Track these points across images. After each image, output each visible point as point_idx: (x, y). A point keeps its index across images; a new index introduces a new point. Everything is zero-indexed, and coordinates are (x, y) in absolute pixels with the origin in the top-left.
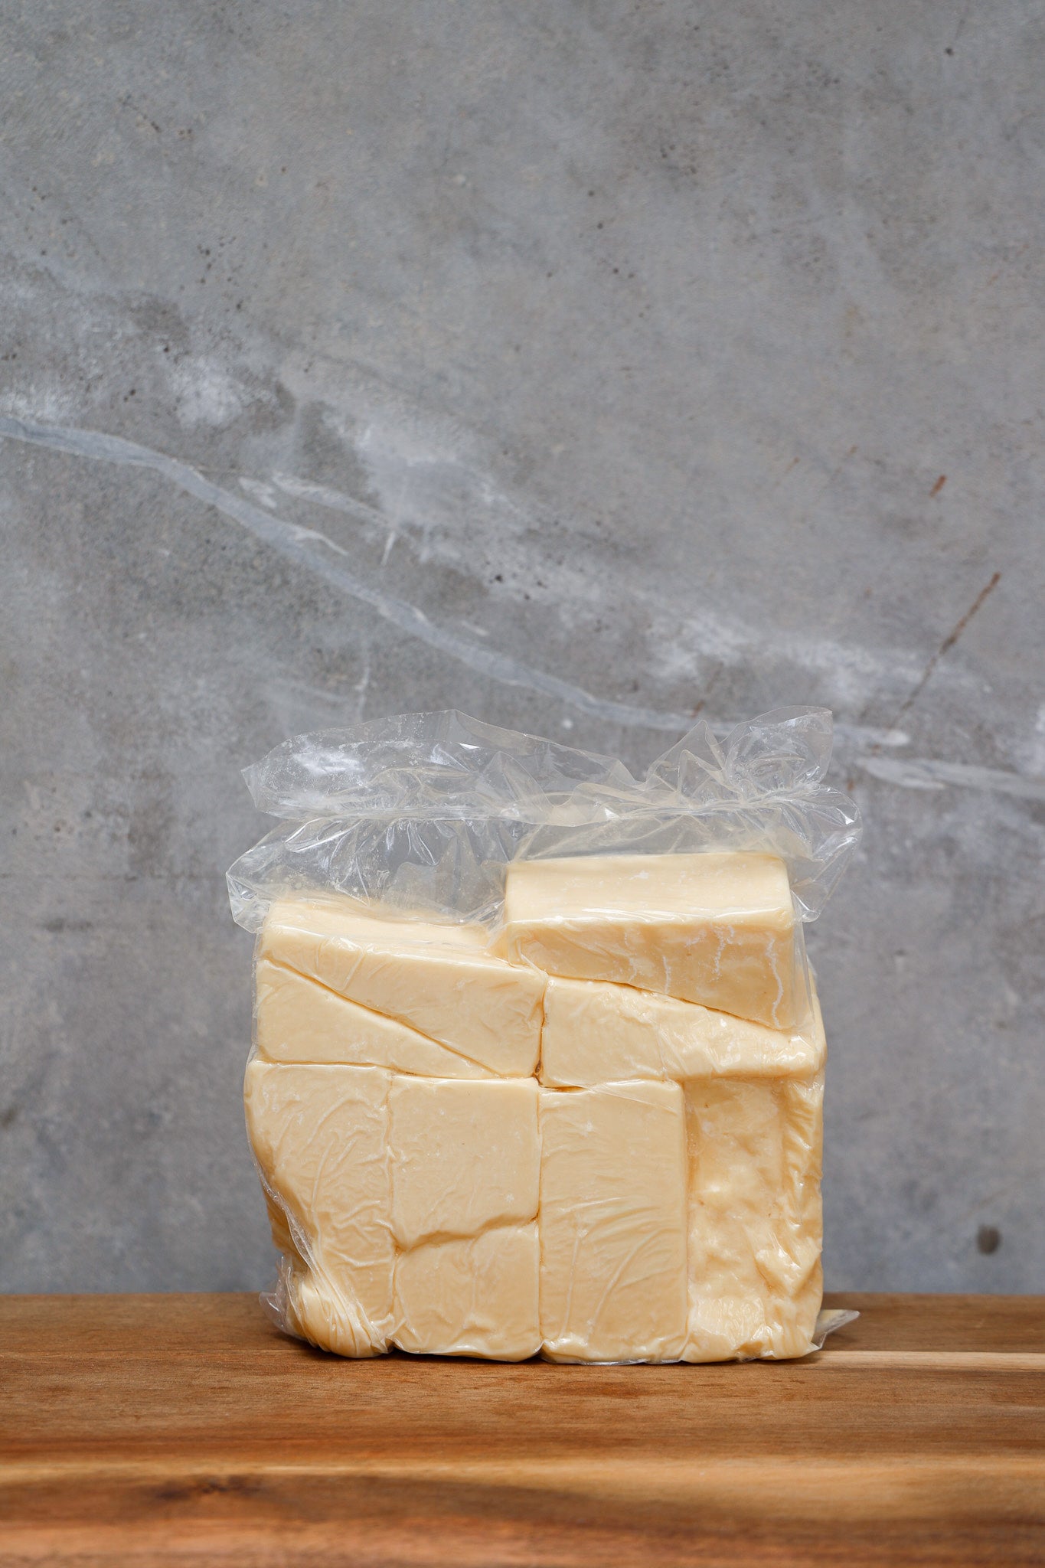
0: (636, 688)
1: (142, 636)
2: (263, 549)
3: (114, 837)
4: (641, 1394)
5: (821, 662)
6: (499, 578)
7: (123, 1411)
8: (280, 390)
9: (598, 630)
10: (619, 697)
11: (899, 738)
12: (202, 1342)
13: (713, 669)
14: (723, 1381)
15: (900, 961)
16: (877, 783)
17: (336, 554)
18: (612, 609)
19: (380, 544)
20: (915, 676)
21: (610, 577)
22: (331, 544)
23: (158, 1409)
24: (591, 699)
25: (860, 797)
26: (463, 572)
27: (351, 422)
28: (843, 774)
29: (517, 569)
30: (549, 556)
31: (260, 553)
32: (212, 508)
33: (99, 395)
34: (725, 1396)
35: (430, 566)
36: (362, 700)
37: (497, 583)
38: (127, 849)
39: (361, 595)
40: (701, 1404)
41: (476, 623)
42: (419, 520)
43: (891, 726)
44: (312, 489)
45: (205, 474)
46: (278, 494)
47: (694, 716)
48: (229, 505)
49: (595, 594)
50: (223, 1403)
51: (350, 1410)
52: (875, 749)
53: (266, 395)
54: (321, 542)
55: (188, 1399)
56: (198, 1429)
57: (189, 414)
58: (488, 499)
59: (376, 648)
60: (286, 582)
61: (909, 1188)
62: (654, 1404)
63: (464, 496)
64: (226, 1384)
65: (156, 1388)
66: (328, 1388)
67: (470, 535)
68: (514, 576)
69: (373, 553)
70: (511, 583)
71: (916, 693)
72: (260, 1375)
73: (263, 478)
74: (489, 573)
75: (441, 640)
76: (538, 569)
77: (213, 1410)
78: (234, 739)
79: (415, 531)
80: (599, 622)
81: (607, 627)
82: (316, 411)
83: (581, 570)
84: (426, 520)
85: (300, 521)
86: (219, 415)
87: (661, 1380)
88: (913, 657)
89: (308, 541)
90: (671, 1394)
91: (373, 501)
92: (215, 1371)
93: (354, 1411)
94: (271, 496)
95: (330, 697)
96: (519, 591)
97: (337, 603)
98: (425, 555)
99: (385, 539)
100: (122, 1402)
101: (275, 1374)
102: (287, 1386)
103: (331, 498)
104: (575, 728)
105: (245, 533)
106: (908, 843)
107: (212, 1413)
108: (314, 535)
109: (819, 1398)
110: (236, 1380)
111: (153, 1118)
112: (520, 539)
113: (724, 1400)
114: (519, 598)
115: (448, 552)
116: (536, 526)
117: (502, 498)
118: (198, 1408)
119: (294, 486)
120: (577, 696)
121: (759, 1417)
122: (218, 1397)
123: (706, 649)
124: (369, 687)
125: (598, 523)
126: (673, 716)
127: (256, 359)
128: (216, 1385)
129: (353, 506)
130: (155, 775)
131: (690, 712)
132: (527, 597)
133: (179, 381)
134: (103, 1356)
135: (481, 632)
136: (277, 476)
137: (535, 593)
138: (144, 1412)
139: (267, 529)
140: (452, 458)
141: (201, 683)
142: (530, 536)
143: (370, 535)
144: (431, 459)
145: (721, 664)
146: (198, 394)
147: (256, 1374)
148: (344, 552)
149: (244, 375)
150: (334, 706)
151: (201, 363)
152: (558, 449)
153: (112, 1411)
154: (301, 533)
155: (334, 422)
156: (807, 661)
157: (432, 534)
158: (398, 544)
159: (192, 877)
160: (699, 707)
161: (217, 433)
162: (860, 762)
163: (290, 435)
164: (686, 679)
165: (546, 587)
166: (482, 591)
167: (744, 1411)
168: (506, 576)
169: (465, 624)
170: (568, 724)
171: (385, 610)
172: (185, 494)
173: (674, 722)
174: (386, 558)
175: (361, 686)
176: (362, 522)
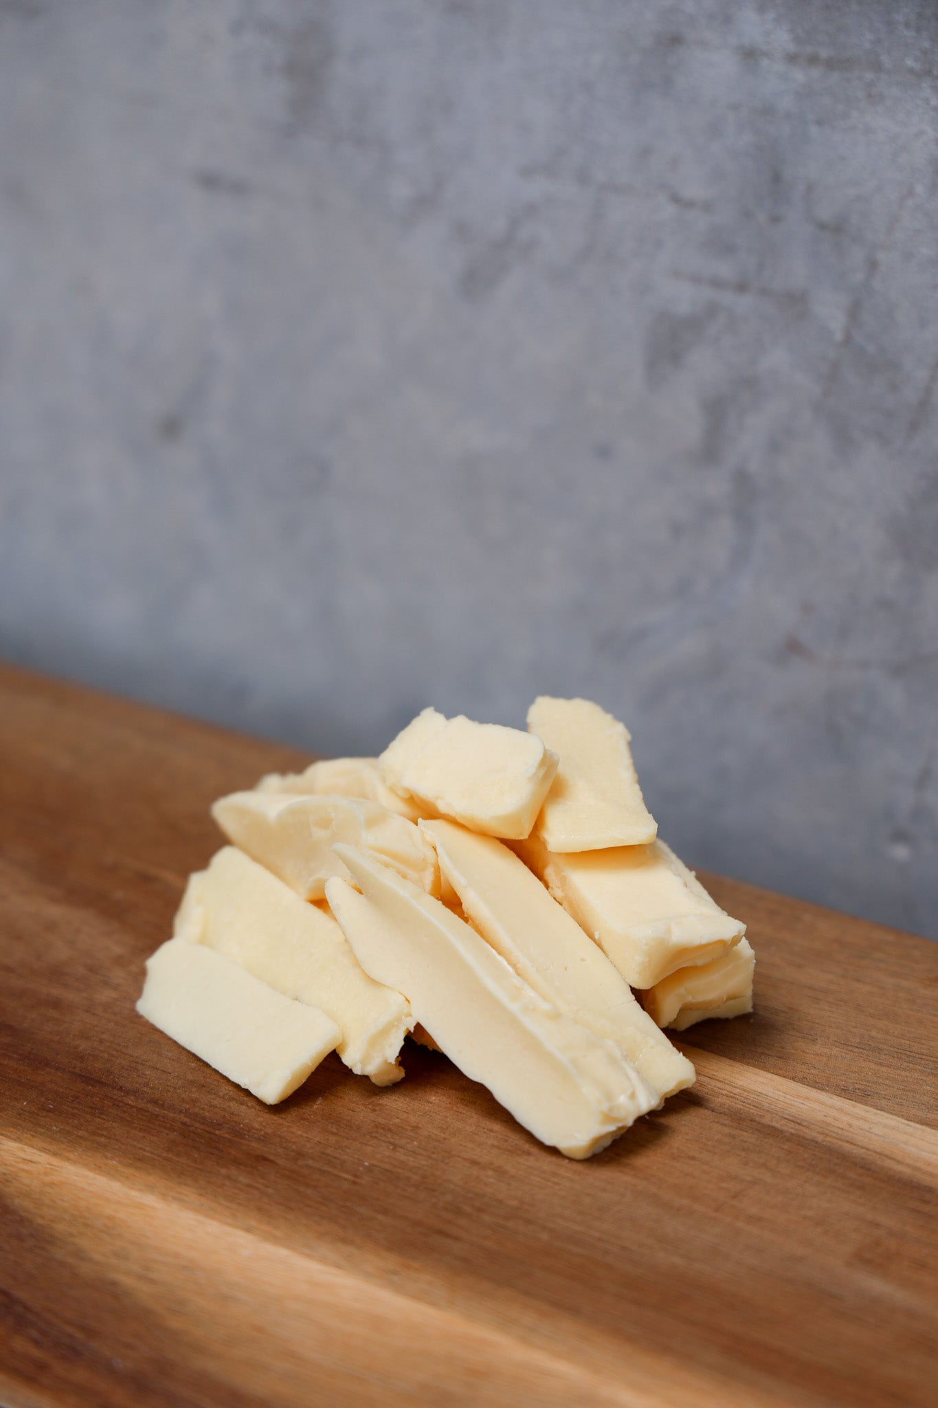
3: (267, 68)
38: (284, 87)
159: (360, 141)
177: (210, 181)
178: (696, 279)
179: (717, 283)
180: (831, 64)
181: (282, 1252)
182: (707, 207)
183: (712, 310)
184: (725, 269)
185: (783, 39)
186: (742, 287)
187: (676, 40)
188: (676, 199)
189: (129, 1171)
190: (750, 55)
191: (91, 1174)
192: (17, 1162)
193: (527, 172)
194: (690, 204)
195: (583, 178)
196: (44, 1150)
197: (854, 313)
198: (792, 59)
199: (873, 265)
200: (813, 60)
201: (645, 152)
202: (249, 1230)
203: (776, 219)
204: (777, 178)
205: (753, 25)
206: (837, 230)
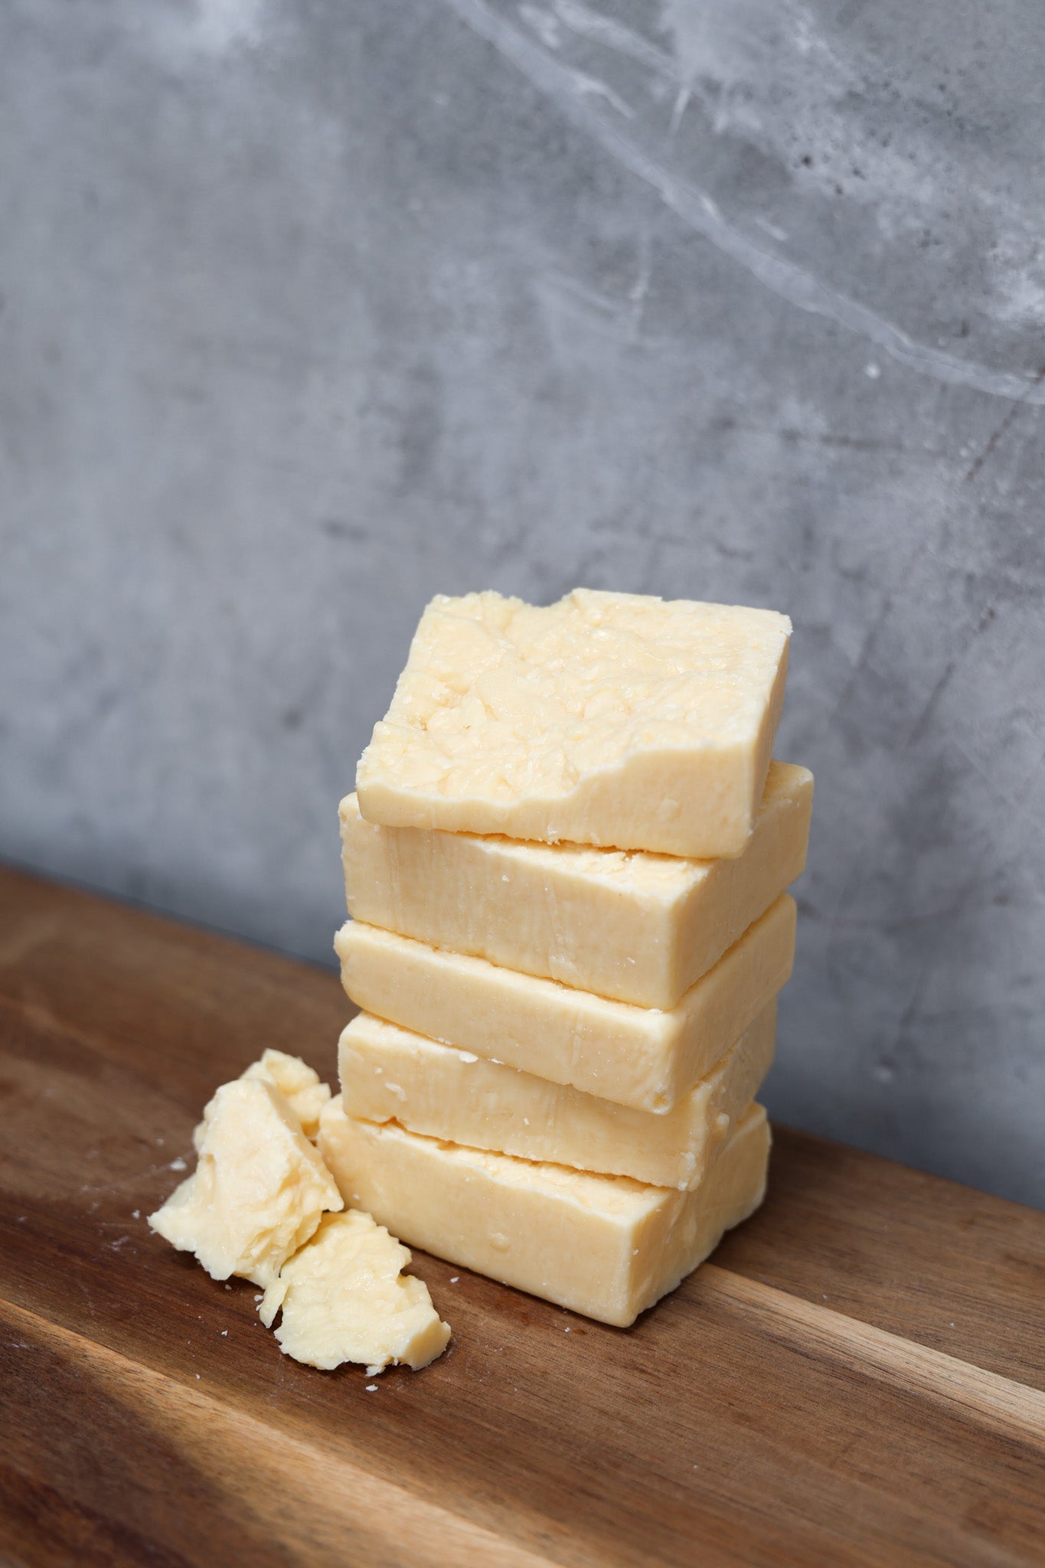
0: (965, 332)
1: (417, 205)
2: (543, 102)
3: (385, 442)
6: (807, 161)
9: (925, 244)
10: (941, 342)
17: (620, 114)
18: (946, 216)
19: (670, 103)
21: (949, 169)
22: (617, 102)
24: (905, 340)
26: (764, 149)
29: (829, 150)
30: (872, 133)
31: (538, 108)
32: (490, 45)
35: (726, 139)
36: (637, 311)
37: (803, 169)
38: (397, 457)
39: (646, 170)
41: (776, 221)
42: (718, 72)
46: (562, 29)
48: (510, 41)
49: (926, 192)
54: (604, 98)
58: (803, 44)
59: (656, 244)
60: (563, 150)
63: (774, 40)
67: (776, 97)
68: (826, 158)
69: (661, 115)
70: (821, 169)
73: (545, 7)
74: (795, 152)
75: (731, 241)
76: (857, 151)
78: (503, 343)
79: (712, 87)
80: (927, 233)
81: (937, 242)
83: (912, 157)
84: (726, 74)
85: (584, 66)
89: (590, 95)
91: (665, 42)
94: (555, 31)
95: (603, 302)
96: (829, 181)
97: (618, 181)
98: (721, 122)
99: (675, 95)
103: (620, 36)
104: (881, 378)
105: (522, 79)
108: (596, 86)
112: (838, 106)
114: (829, 191)
115: (747, 119)
116: (860, 87)
117: (822, 45)
119: (580, 19)
120: (887, 334)
124: (646, 294)
125: (942, 88)
126: (1010, 377)
129: (643, 49)
131: (1032, 374)
132: (839, 191)
135: (779, 234)
136: (562, 4)
137: (850, 185)
139: (547, 76)
141: (473, 269)
142: (852, 102)
148: (628, 112)
150: (607, 315)
154: (585, 84)
157: (732, 93)
158: (693, 105)
159: (459, 500)
165: (863, 178)
166: (785, 178)
168: (817, 159)
169: (761, 221)
170: (873, 371)
171: (671, 194)
172: (464, 25)
173: (1010, 386)
174: (676, 123)
175: (639, 291)
176: (651, 72)
177: (335, 529)
180: (860, 445)
181: (438, 1512)
182: (748, 556)
185: (820, 424)
187: (728, 424)
188: (723, 550)
189: (287, 1418)
190: (791, 437)
191: (253, 1421)
192: (185, 1407)
193: (597, 525)
194: (733, 554)
195: (644, 530)
196: (208, 1393)
197: (870, 644)
198: (827, 440)
199: (887, 606)
200: (845, 441)
201: (697, 513)
202: (404, 1486)
203: (806, 567)
204: (808, 535)
205: (794, 412)
206: (857, 577)
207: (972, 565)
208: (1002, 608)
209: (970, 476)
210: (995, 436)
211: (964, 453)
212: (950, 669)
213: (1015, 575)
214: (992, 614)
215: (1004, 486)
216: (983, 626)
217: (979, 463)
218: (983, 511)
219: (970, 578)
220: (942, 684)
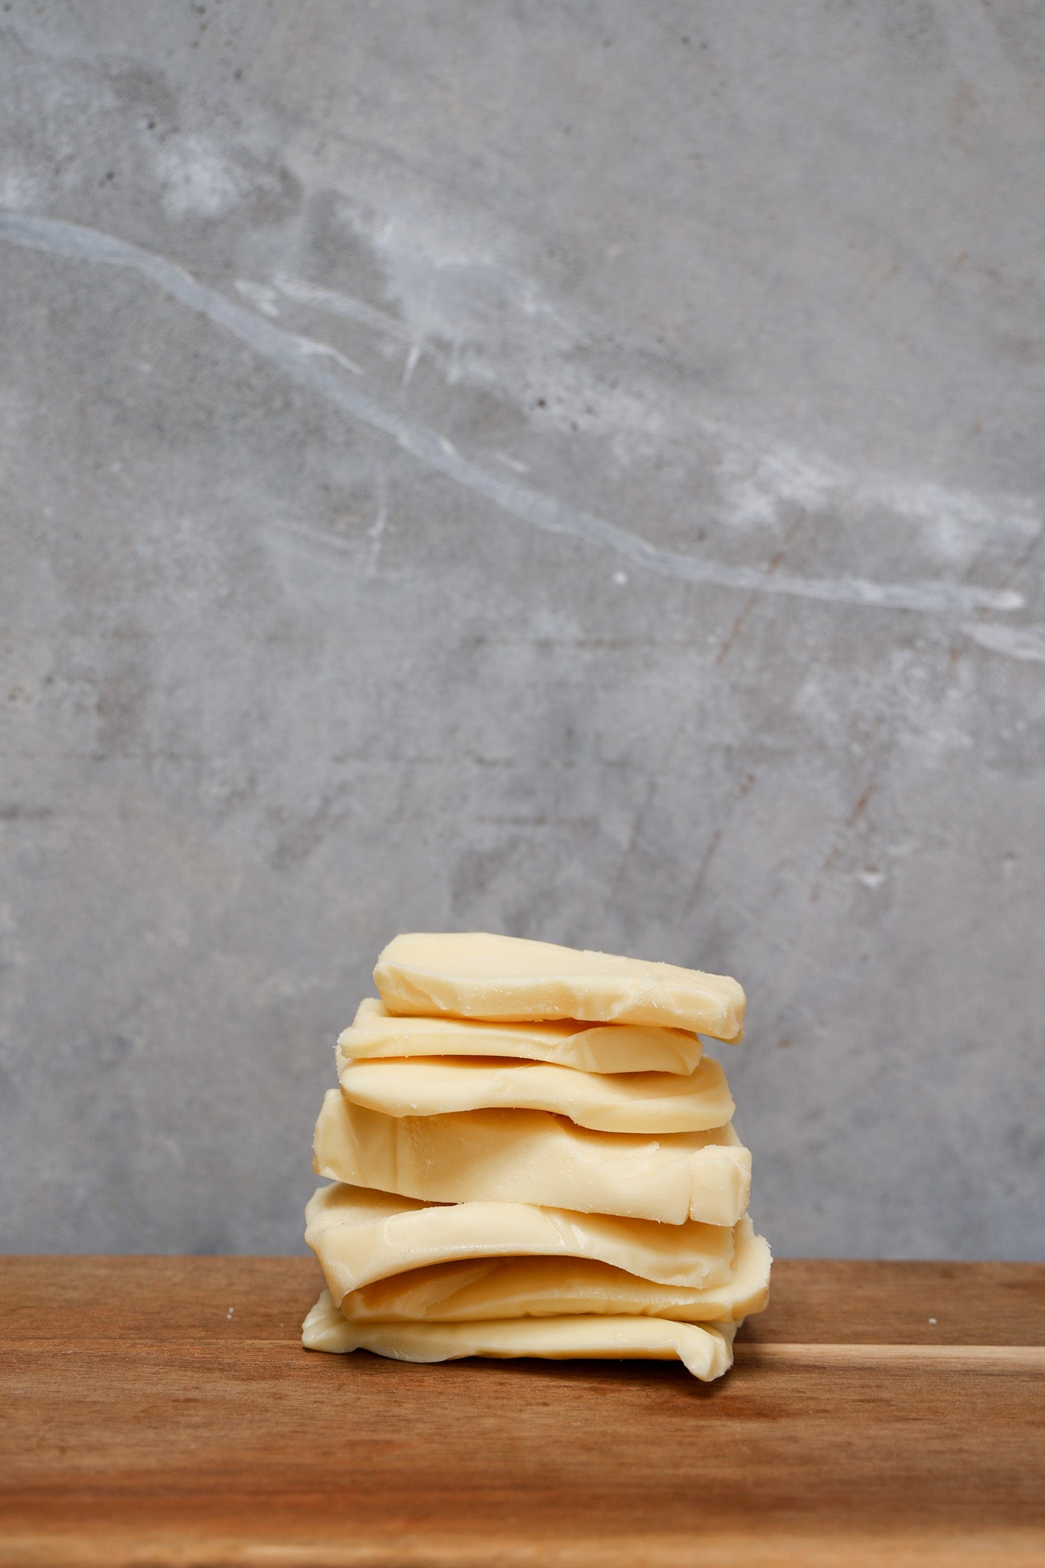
0: (702, 536)
1: (116, 467)
2: (262, 365)
3: (80, 708)
4: (780, 1416)
5: (922, 509)
6: (542, 403)
7: (43, 1439)
8: (285, 176)
9: (658, 467)
10: (682, 547)
11: (1012, 600)
12: (165, 1327)
13: (794, 515)
14: (886, 1395)
15: (1009, 866)
16: (985, 654)
17: (348, 371)
18: (675, 442)
19: (401, 361)
20: (1030, 527)
21: (674, 404)
22: (343, 360)
23: (94, 1435)
24: (649, 549)
25: (965, 670)
26: (498, 396)
27: (369, 214)
28: (946, 642)
29: (563, 393)
30: (600, 378)
31: (258, 369)
32: (202, 316)
33: (71, 179)
34: (899, 1419)
35: (460, 388)
36: (377, 547)
37: (539, 411)
38: (95, 722)
39: (379, 420)
40: (870, 1432)
41: (515, 456)
42: (449, 332)
43: (1003, 585)
44: (322, 294)
45: (196, 275)
46: (281, 299)
47: (770, 572)
48: (222, 312)
49: (655, 424)
50: (189, 1427)
51: (373, 1441)
52: (984, 613)
53: (268, 181)
54: (331, 358)
55: (139, 1418)
56: (148, 1472)
57: (177, 203)
58: (530, 308)
59: (394, 485)
60: (288, 405)
61: (1015, 1134)
62: (808, 1432)
63: (502, 305)
64: (194, 1394)
65: (96, 1399)
66: (337, 1403)
67: (508, 351)
68: (560, 401)
69: (392, 371)
70: (555, 410)
71: (1033, 545)
72: (243, 1380)
73: (263, 280)
74: (530, 396)
75: (473, 477)
76: (588, 394)
77: (173, 1437)
78: (224, 591)
79: (443, 346)
80: (660, 457)
81: (669, 464)
82: (328, 201)
83: (639, 396)
84: (456, 334)
85: (307, 331)
86: (212, 205)
87: (797, 1391)
88: (1029, 503)
89: (315, 357)
90: (820, 1415)
91: (393, 309)
92: (181, 1373)
93: (376, 1442)
94: (274, 302)
95: (339, 542)
96: (564, 419)
97: (349, 431)
98: (454, 374)
99: (406, 353)
100: (46, 1422)
101: (263, 1378)
102: (280, 1397)
103: (343, 304)
104: (629, 584)
105: (240, 346)
106: (1021, 726)
107: (172, 1443)
108: (323, 349)
109: (1033, 1423)
110: (209, 1387)
111: (122, 1044)
112: (567, 357)
113: (899, 1425)
114: (565, 428)
115: (482, 371)
116: (586, 342)
117: (547, 308)
118: (151, 1435)
119: (299, 291)
120: (631, 544)
121: (964, 1456)
122: (182, 1415)
123: (786, 491)
124: (386, 532)
125: (660, 340)
126: (746, 570)
127: (256, 138)
128: (181, 1395)
129: (370, 315)
130: (129, 633)
131: (765, 566)
132: (575, 427)
133: (166, 164)
134: (31, 1347)
135: (520, 467)
136: (280, 278)
137: (584, 422)
138: (73, 1441)
139: (267, 341)
140: (488, 260)
141: (186, 523)
142: (579, 353)
143: (389, 350)
144: (463, 260)
145: (803, 510)
146: (187, 179)
147: (237, 1379)
148: (357, 370)
149: (242, 157)
150: (344, 553)
151: (192, 142)
152: (613, 251)
153: (28, 1437)
154: (307, 347)
155: (349, 215)
156: (903, 507)
157: (463, 350)
158: (423, 361)
159: (172, 757)
160: (777, 559)
161: (207, 226)
162: (967, 628)
163: (296, 230)
164: (761, 527)
165: (596, 415)
166: (519, 416)
167: (936, 1445)
168: (551, 401)
169: (501, 457)
170: (621, 578)
171: (405, 439)
172: (170, 298)
173: (747, 578)
174: (407, 378)
175: (376, 530)
176: (380, 334)
178: (499, 821)
179: (518, 821)
180: (614, 645)
182: (509, 763)
183: (514, 843)
184: (525, 809)
185: (573, 631)
186: (540, 821)
187: (480, 641)
188: (480, 761)
190: (545, 646)
193: (339, 759)
194: (494, 763)
195: (394, 756)
197: (638, 827)
198: (581, 644)
199: (652, 788)
200: (599, 643)
201: (452, 730)
203: (569, 765)
204: (570, 733)
205: (546, 623)
206: (622, 766)
207: (729, 738)
208: (760, 771)
209: (720, 660)
210: (738, 622)
211: (712, 640)
212: (717, 836)
213: (768, 740)
214: (751, 778)
215: (751, 663)
216: (745, 790)
217: (726, 647)
218: (734, 688)
219: (728, 750)
220: (711, 850)
